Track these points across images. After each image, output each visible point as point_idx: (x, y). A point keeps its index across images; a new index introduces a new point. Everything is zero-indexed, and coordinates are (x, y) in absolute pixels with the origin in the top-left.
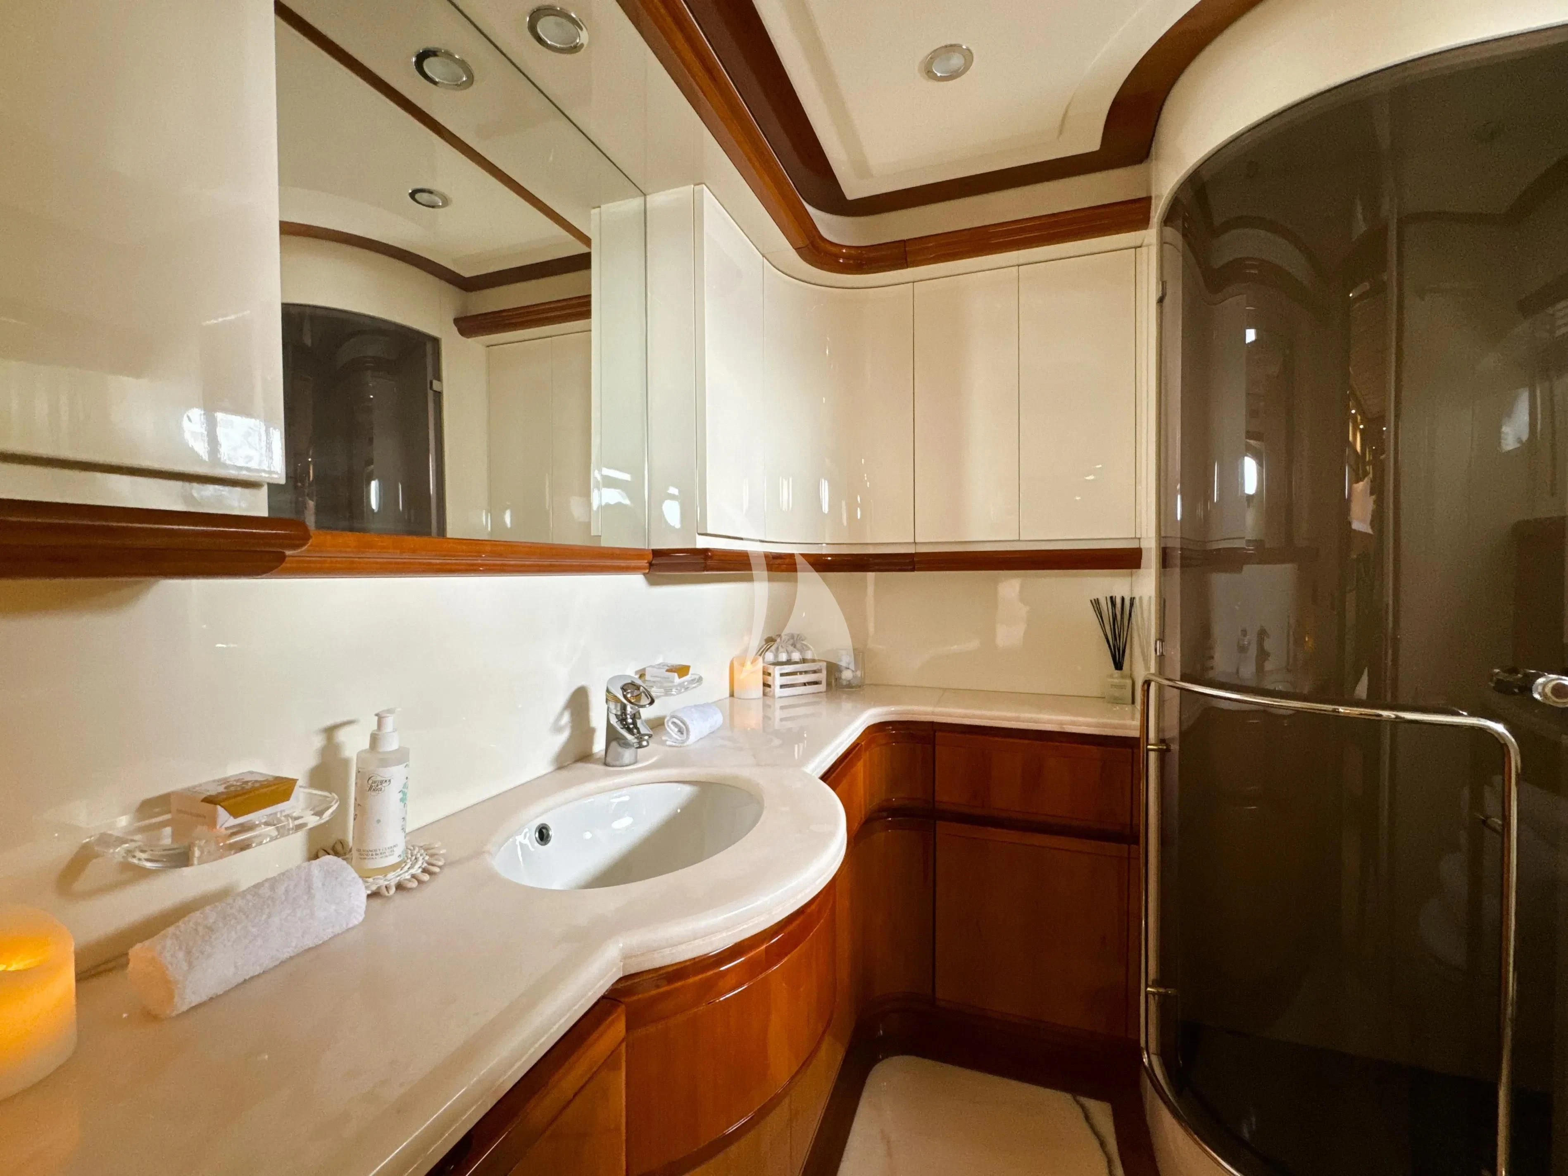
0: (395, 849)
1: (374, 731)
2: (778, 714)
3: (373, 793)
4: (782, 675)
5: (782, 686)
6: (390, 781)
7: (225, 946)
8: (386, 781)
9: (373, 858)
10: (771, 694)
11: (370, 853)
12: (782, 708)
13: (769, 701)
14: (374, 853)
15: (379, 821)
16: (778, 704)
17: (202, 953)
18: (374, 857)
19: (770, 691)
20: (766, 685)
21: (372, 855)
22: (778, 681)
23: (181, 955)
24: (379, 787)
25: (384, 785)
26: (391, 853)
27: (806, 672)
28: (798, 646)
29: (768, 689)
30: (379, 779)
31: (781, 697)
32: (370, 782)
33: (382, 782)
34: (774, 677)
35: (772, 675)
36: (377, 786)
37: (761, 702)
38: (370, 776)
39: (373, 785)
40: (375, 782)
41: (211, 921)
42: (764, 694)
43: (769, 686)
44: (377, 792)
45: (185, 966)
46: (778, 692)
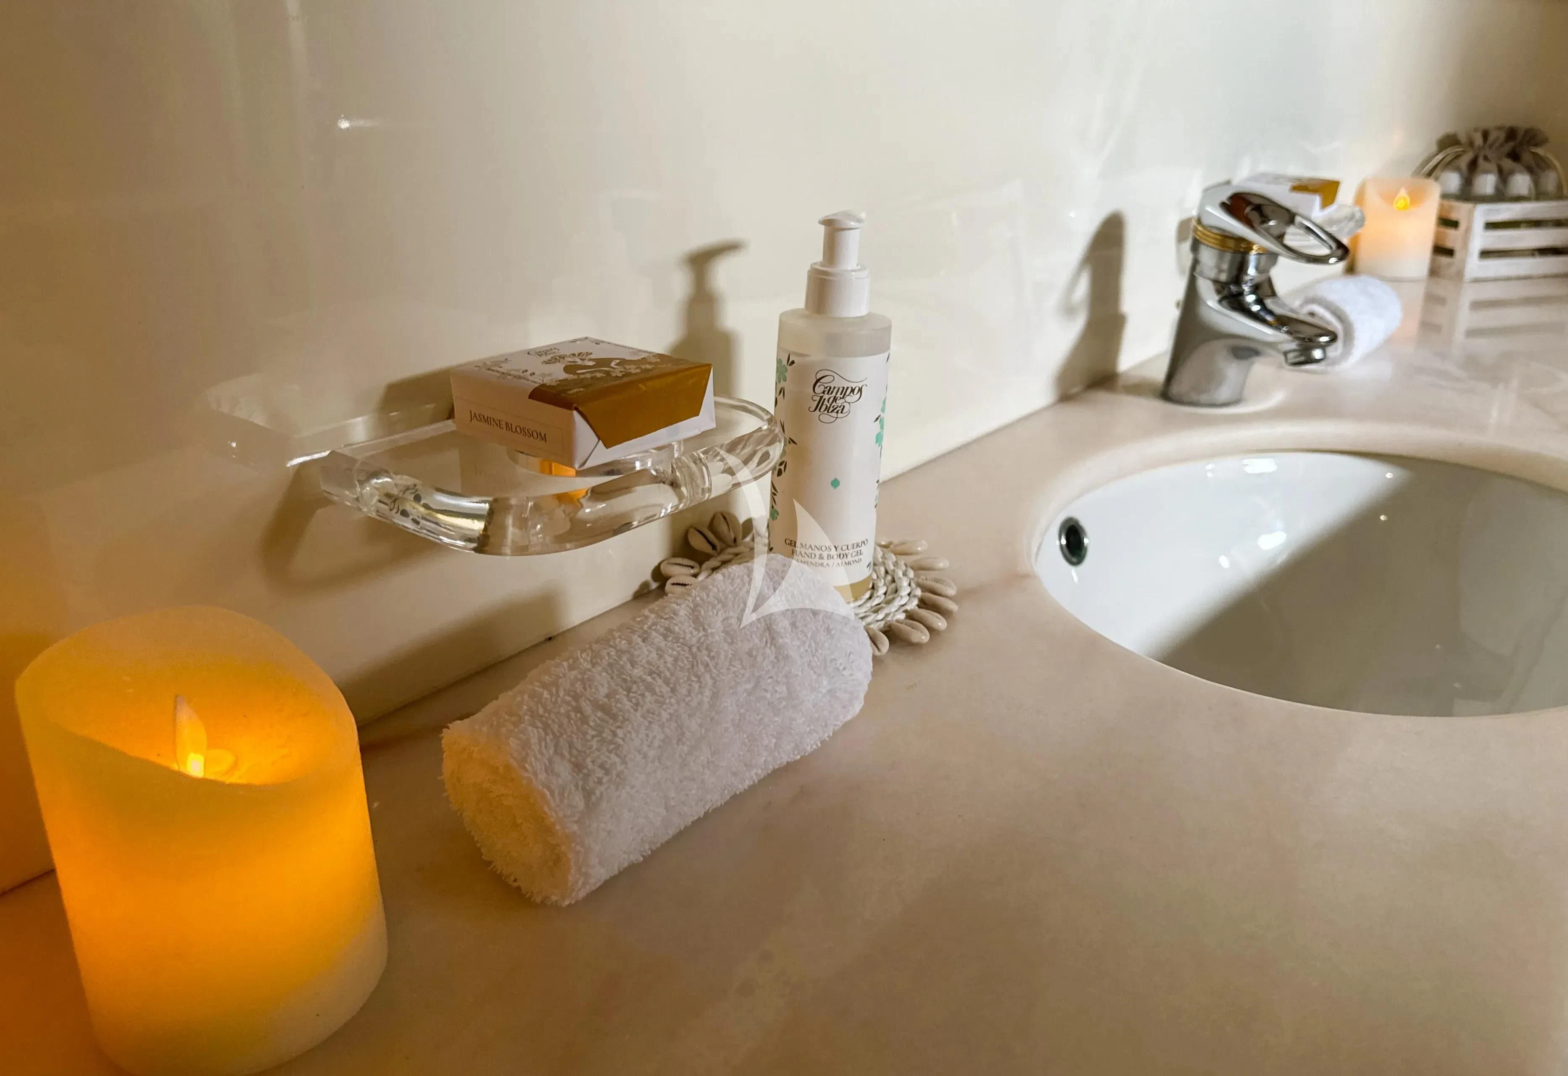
0: (863, 548)
1: (815, 264)
2: (1465, 318)
3: (825, 417)
4: (1491, 226)
5: (1486, 254)
6: (860, 390)
7: (645, 756)
8: (853, 391)
9: (822, 564)
10: (1453, 270)
11: (818, 553)
12: (1477, 305)
13: (1442, 288)
14: (825, 554)
15: (835, 483)
16: (1469, 294)
17: (607, 772)
18: (825, 562)
19: (1450, 265)
20: (1441, 250)
21: (821, 557)
22: (1480, 239)
23: (564, 769)
24: (839, 402)
25: (848, 399)
26: (857, 558)
27: (1536, 224)
28: (1526, 157)
29: (1444, 260)
30: (839, 383)
31: (1477, 281)
32: (819, 389)
33: (844, 392)
34: (1468, 230)
35: (1463, 226)
36: (835, 399)
37: (1419, 291)
38: (819, 377)
39: (826, 397)
40: (830, 391)
41: (604, 691)
42: (1434, 272)
43: (1450, 252)
44: (834, 414)
45: (579, 801)
46: (1474, 266)
